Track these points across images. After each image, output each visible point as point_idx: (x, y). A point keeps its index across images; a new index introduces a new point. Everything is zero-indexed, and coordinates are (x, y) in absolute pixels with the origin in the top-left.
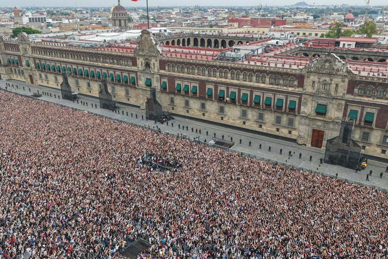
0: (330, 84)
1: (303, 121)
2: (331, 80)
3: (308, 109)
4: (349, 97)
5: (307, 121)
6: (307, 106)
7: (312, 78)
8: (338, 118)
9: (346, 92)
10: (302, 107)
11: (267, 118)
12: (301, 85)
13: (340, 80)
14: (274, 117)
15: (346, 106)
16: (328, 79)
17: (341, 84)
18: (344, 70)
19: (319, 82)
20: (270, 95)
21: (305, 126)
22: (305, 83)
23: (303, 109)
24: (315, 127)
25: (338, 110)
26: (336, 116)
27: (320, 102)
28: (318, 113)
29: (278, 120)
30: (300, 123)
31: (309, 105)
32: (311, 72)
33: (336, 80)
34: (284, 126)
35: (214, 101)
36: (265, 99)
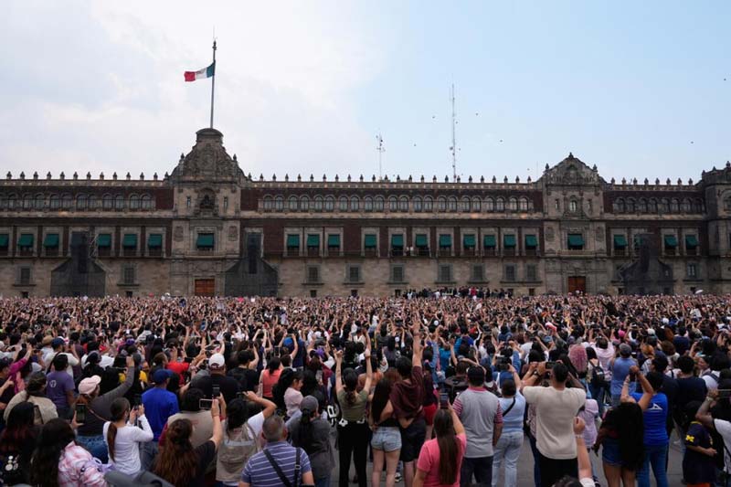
0: (582, 199)
1: (551, 266)
2: (582, 195)
3: (555, 245)
4: (608, 216)
5: (558, 266)
6: (553, 240)
7: (554, 194)
8: (601, 251)
9: (603, 210)
10: (546, 243)
11: (488, 274)
12: (539, 206)
13: (593, 193)
14: (501, 268)
15: (608, 229)
16: (576, 193)
17: (595, 199)
18: (595, 179)
19: (565, 199)
20: (492, 231)
21: (555, 276)
22: (545, 204)
23: (548, 246)
24: (572, 273)
25: (599, 238)
26: (597, 249)
27: (572, 229)
28: (570, 246)
29: (510, 272)
30: (547, 271)
31: (557, 239)
32: (552, 185)
33: (588, 194)
34: (522, 283)
35: (381, 258)
36: (482, 238)
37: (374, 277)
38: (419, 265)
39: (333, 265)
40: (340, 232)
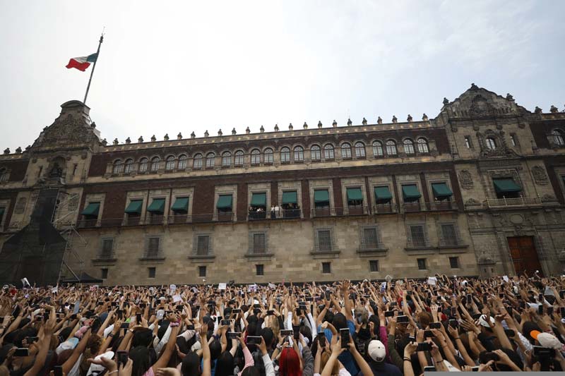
0: (502, 134)
1: (477, 222)
2: (500, 128)
3: (477, 192)
4: (543, 152)
5: (487, 222)
6: (472, 188)
7: (462, 130)
8: (548, 198)
9: (535, 145)
10: (464, 192)
11: (386, 238)
12: (444, 146)
13: (515, 126)
14: (402, 229)
15: (550, 169)
16: (493, 127)
17: (520, 132)
18: (514, 109)
19: (478, 135)
20: (384, 180)
21: (486, 237)
22: (452, 143)
23: (466, 195)
24: (512, 232)
25: (539, 180)
26: (541, 195)
27: (497, 172)
28: (500, 194)
29: (417, 234)
30: (472, 232)
31: (477, 185)
32: (457, 120)
33: (508, 128)
34: (438, 249)
35: (237, 223)
36: (372, 190)
37: (229, 248)
38: (288, 229)
39: (177, 235)
40: (190, 193)
